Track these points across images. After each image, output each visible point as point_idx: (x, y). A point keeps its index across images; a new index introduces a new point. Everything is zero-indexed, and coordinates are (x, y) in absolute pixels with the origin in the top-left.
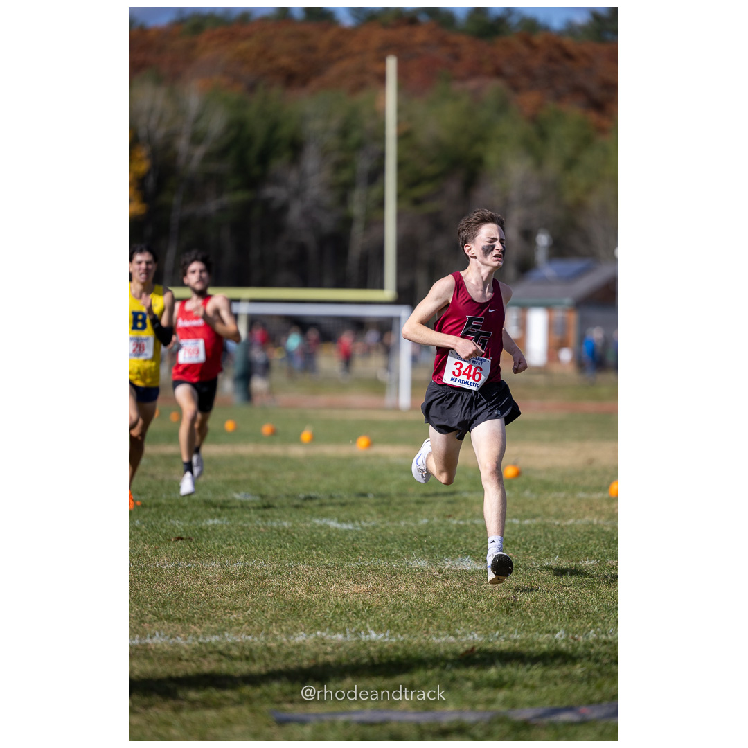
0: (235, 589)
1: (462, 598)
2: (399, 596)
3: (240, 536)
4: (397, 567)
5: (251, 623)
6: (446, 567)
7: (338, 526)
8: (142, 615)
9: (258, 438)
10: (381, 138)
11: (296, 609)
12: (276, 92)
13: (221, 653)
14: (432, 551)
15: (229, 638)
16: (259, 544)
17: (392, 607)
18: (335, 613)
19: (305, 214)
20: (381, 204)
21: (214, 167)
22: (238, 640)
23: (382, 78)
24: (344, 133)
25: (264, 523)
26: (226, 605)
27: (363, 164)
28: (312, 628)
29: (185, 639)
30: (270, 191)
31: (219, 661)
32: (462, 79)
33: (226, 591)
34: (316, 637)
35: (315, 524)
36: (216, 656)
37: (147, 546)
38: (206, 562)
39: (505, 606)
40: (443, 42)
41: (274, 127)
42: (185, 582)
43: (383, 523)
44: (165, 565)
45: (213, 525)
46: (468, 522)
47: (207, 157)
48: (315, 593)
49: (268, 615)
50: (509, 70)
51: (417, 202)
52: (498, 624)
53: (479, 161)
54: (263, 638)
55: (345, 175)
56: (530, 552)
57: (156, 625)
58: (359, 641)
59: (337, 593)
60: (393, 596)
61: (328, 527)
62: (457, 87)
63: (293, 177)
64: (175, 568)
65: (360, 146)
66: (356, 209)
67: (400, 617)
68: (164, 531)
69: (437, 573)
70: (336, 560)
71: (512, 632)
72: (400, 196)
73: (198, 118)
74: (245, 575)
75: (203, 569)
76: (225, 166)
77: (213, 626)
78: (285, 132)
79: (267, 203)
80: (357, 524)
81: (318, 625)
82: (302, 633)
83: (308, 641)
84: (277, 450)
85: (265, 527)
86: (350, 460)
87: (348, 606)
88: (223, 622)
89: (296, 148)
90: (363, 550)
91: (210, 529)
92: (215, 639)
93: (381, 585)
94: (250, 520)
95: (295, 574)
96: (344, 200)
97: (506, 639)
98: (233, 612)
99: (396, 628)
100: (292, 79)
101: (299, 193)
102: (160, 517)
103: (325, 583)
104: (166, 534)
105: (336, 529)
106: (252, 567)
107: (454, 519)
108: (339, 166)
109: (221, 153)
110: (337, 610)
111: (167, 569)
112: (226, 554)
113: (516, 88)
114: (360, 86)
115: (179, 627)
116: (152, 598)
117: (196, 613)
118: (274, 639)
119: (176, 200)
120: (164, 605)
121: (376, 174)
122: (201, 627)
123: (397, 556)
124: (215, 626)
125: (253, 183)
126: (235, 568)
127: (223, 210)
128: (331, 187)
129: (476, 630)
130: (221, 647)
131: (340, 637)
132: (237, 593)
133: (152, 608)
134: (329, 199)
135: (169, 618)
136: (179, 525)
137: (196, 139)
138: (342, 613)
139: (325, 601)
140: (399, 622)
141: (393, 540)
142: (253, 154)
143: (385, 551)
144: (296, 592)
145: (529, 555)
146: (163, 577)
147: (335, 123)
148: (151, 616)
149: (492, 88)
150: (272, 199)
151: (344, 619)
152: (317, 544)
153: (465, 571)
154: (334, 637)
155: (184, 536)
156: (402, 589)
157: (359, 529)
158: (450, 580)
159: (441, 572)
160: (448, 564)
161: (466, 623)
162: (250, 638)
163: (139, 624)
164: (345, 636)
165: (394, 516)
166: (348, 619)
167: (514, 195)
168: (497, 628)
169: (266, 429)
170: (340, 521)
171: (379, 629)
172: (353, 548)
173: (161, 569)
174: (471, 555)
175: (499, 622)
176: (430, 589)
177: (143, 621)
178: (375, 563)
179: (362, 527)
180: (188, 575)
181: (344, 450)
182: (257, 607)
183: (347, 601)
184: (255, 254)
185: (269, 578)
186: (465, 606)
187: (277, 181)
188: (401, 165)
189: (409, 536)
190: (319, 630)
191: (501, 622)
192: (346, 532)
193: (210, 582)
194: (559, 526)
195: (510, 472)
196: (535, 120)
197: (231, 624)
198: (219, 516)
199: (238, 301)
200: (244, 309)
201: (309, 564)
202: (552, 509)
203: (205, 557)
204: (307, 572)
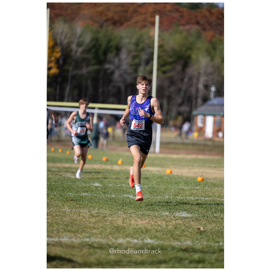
0: (94, 221)
1: (183, 228)
2: (158, 226)
4: (157, 214)
5: (101, 234)
6: (176, 215)
7: (134, 197)
8: (59, 229)
9: (101, 162)
10: (153, 47)
11: (118, 229)
12: (111, 28)
13: (90, 245)
14: (171, 209)
15: (93, 239)
16: (103, 203)
17: (156, 230)
18: (134, 232)
19: (121, 75)
20: (151, 72)
21: (86, 56)
22: (97, 241)
23: (153, 24)
24: (137, 44)
25: (105, 195)
26: (91, 227)
27: (144, 57)
28: (125, 237)
29: (76, 239)
30: (107, 66)
31: (89, 248)
32: (183, 25)
33: (91, 221)
34: (127, 240)
35: (125, 196)
36: (88, 247)
37: (60, 203)
38: (83, 210)
40: (177, 11)
41: (109, 41)
42: (75, 217)
43: (151, 197)
44: (67, 210)
45: (85, 195)
46: (184, 198)
47: (83, 52)
48: (126, 223)
49: (108, 232)
50: (202, 22)
51: (164, 72)
52: (197, 238)
53: (189, 57)
54: (106, 240)
55: (137, 61)
56: (209, 210)
57: (64, 234)
58: (143, 243)
59: (134, 224)
60: (156, 226)
61: (130, 198)
62: (181, 28)
63: (116, 61)
64: (71, 212)
65: (143, 49)
67: (159, 234)
68: (66, 197)
69: (173, 217)
71: (203, 242)
72: (158, 70)
73: (80, 36)
74: (98, 215)
75: (82, 212)
76: (90, 56)
78: (114, 43)
79: (106, 70)
81: (127, 236)
82: (121, 239)
83: (123, 242)
84: (109, 167)
85: (105, 197)
87: (139, 229)
88: (90, 233)
89: (118, 49)
90: (144, 207)
91: (84, 197)
93: (151, 221)
94: (99, 194)
95: (118, 215)
96: (136, 71)
97: (201, 244)
98: (94, 229)
99: (158, 238)
100: (116, 23)
101: (118, 67)
102: (64, 192)
103: (129, 220)
104: (67, 198)
106: (101, 212)
107: (179, 196)
108: (134, 57)
109: (88, 51)
110: (134, 230)
111: (68, 212)
112: (91, 207)
113: (204, 29)
114: (144, 26)
115: (73, 235)
116: (62, 223)
117: (80, 229)
118: (111, 240)
119: (71, 68)
120: (67, 226)
121: (149, 60)
122: (81, 235)
123: (157, 210)
124: (87, 235)
125: (101, 62)
126: (94, 212)
127: (88, 72)
128: (131, 65)
129: (189, 240)
130: (90, 243)
131: (136, 241)
133: (62, 227)
134: (130, 70)
135: (69, 231)
136: (72, 195)
137: (79, 45)
138: (136, 231)
139: (130, 227)
140: (159, 236)
142: (101, 52)
144: (118, 223)
145: (208, 212)
146: (66, 215)
147: (133, 41)
148: (62, 230)
149: (195, 28)
150: (108, 69)
151: (137, 233)
152: (126, 204)
153: (184, 217)
154: (134, 241)
155: (74, 199)
156: (159, 223)
158: (178, 220)
159: (174, 217)
160: (177, 214)
161: (185, 237)
162: (101, 240)
163: (58, 233)
164: (138, 241)
165: (155, 194)
166: (139, 234)
167: (202, 71)
168: (197, 240)
169: (104, 159)
171: (151, 238)
172: (140, 207)
173: (65, 212)
174: (186, 211)
176: (170, 223)
177: (59, 232)
178: (149, 213)
180: (76, 215)
182: (103, 228)
183: (138, 227)
184: (100, 90)
185: (107, 217)
186: (184, 231)
187: (110, 62)
188: (159, 57)
189: (161, 203)
190: (128, 238)
191: (199, 238)
193: (85, 217)
194: (219, 201)
195: (199, 179)
196: (210, 42)
197: (93, 234)
198: (87, 192)
199: (94, 108)
200: (96, 111)
201: (123, 212)
202: (217, 194)
203: (82, 207)
204: (122, 215)
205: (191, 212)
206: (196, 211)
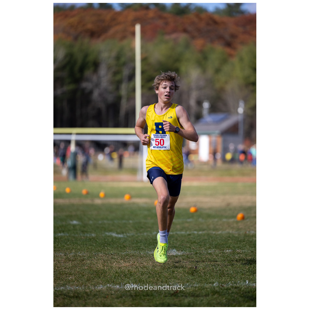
0: (71, 265)
2: (144, 267)
3: (73, 241)
4: (143, 254)
5: (78, 281)
7: (117, 235)
9: (80, 196)
10: (133, 60)
11: (98, 274)
12: (86, 40)
13: (65, 295)
15: (69, 288)
16: (81, 244)
17: (141, 272)
18: (116, 276)
19: (100, 95)
20: (134, 90)
21: (59, 74)
22: (73, 289)
23: (133, 34)
24: (118, 58)
25: (83, 235)
26: (66, 272)
27: (126, 72)
28: (105, 283)
30: (84, 85)
31: (64, 298)
32: (169, 34)
33: (67, 266)
34: (107, 287)
35: (106, 235)
36: (63, 296)
39: (191, 272)
40: (160, 17)
41: (86, 56)
43: (136, 234)
45: (61, 236)
46: (174, 233)
47: (56, 70)
48: (106, 266)
49: (86, 277)
50: (190, 29)
51: (150, 89)
52: (188, 279)
53: (177, 70)
54: (83, 288)
55: (118, 77)
59: (116, 267)
60: (141, 268)
61: (112, 236)
62: (167, 37)
63: (95, 78)
65: (124, 64)
66: (123, 92)
67: (144, 277)
70: (115, 251)
71: (194, 283)
72: (143, 87)
74: (75, 259)
75: (57, 256)
76: (64, 74)
77: (61, 283)
78: (91, 58)
79: (83, 90)
80: (125, 234)
81: (108, 282)
82: (101, 285)
83: (103, 289)
84: (89, 201)
85: (84, 237)
86: (121, 205)
87: (121, 273)
88: (65, 281)
89: (96, 65)
90: (128, 246)
91: (59, 238)
92: (62, 288)
93: (136, 262)
94: (77, 233)
95: (97, 258)
96: (118, 88)
97: (192, 287)
98: (70, 276)
99: (143, 282)
100: (93, 34)
101: (98, 85)
103: (111, 262)
105: (116, 237)
106: (79, 255)
108: (116, 73)
109: (62, 68)
110: (116, 274)
112: (67, 249)
113: (193, 37)
114: (124, 38)
118: (89, 288)
121: (132, 77)
123: (143, 249)
125: (77, 81)
126: (70, 255)
127: (64, 93)
128: (112, 83)
129: (178, 283)
130: (64, 292)
131: (118, 286)
132: (72, 267)
134: (111, 88)
138: (119, 275)
139: (111, 270)
140: (144, 279)
141: (141, 242)
142: (77, 68)
143: (138, 247)
144: (98, 266)
145: (202, 248)
147: (114, 54)
149: (182, 37)
150: (85, 88)
151: (119, 278)
152: (107, 244)
153: (173, 255)
154: (115, 287)
156: (145, 264)
157: (126, 237)
161: (174, 279)
162: (78, 287)
164: (120, 286)
165: (141, 231)
166: (122, 278)
167: (193, 85)
168: (188, 282)
169: (84, 191)
170: (118, 233)
171: (135, 283)
172: (123, 246)
174: (176, 248)
175: (189, 278)
178: (133, 252)
179: (127, 236)
181: (119, 201)
182: (81, 273)
183: (121, 270)
184: (78, 113)
185: (86, 260)
186: (173, 272)
187: (88, 80)
188: (143, 72)
189: (148, 240)
190: (108, 284)
191: (190, 279)
192: (120, 238)
193: (60, 262)
194: (215, 234)
195: (192, 210)
196: (202, 51)
197: (69, 281)
198: (63, 232)
199: (71, 134)
200: (73, 138)
201: (104, 253)
202: (212, 226)
203: (57, 250)
204: (103, 257)
205: (182, 249)
206: (187, 247)
